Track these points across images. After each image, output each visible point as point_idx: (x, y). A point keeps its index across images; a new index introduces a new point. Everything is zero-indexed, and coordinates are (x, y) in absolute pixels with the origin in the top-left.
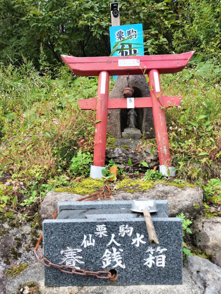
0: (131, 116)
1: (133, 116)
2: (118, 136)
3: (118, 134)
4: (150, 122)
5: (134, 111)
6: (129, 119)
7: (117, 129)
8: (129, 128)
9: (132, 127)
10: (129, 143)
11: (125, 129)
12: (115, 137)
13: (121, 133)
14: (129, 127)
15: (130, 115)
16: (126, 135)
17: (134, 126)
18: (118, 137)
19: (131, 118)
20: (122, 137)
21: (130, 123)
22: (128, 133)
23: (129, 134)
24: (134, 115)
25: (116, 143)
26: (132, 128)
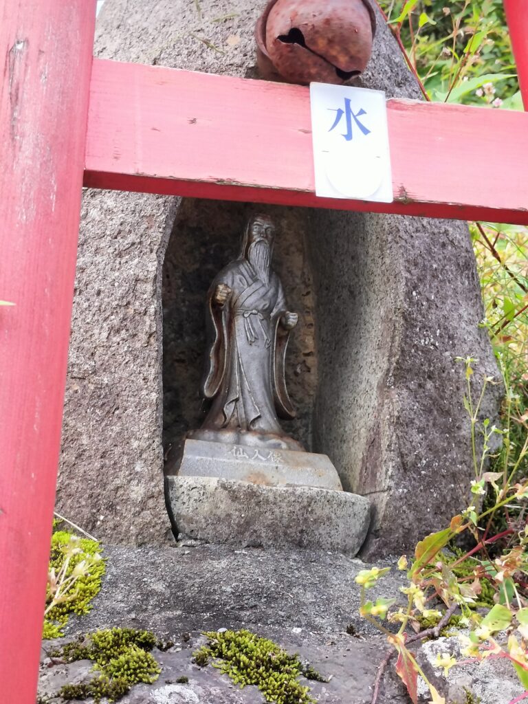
0: (240, 323)
1: (258, 324)
2: (127, 512)
3: (137, 492)
4: (429, 385)
5: (263, 276)
6: (224, 350)
7: (124, 438)
8: (228, 436)
9: (247, 426)
10: (271, 599)
11: (189, 443)
12: (91, 525)
13: (168, 485)
14: (225, 427)
15: (232, 308)
16: (225, 506)
17: (268, 421)
18: (129, 522)
19: (240, 342)
20: (175, 530)
21: (228, 384)
22: (240, 482)
23: (252, 494)
24: (266, 312)
25: (118, 600)
26: (251, 439)
